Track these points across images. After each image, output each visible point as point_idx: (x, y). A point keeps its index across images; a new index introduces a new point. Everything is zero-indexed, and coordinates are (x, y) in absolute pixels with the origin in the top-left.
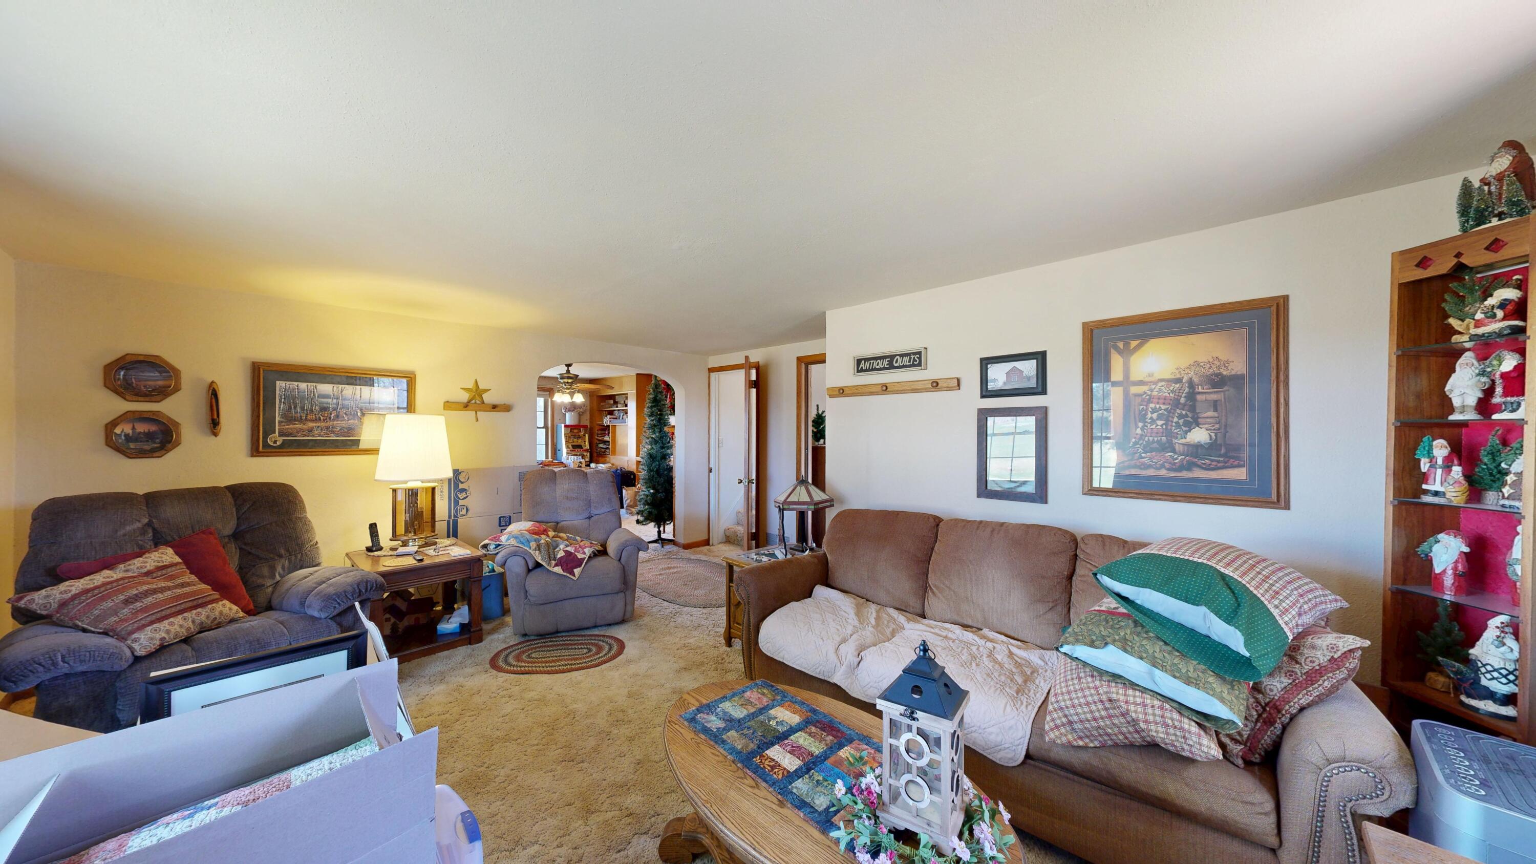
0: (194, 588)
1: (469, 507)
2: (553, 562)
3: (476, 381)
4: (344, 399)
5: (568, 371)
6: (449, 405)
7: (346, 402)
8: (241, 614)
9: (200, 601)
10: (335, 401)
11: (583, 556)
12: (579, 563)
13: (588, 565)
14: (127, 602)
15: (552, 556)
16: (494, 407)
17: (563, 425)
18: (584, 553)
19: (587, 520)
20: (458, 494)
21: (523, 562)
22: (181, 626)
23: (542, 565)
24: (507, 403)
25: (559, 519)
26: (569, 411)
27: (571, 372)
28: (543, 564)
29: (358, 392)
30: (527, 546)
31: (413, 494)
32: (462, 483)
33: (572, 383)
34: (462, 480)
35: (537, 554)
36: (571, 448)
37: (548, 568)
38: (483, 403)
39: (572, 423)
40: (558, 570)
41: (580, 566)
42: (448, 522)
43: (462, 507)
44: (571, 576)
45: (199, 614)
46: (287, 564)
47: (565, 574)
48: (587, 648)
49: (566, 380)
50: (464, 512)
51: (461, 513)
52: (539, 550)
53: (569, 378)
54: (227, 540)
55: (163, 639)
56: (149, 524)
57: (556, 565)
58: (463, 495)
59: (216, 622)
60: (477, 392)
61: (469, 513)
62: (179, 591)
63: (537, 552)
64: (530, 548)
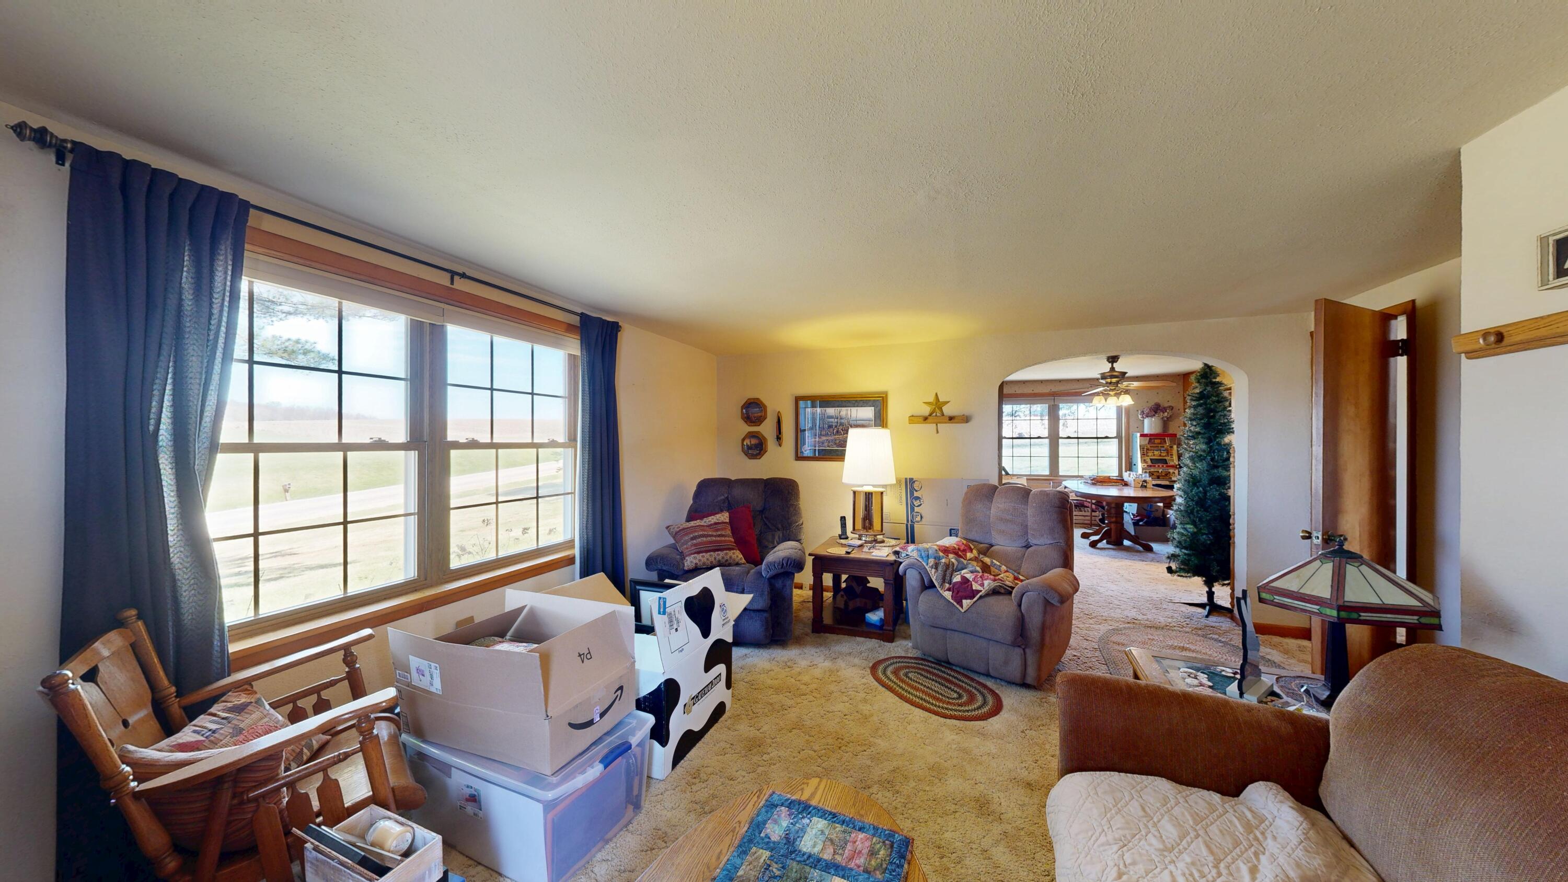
0: (727, 538)
1: (923, 515)
2: (947, 585)
3: (936, 394)
4: (841, 419)
5: (1112, 369)
6: (913, 419)
7: (843, 421)
8: (743, 561)
9: (721, 547)
10: (836, 420)
11: (979, 588)
12: (972, 594)
13: (980, 601)
14: (692, 539)
15: (948, 578)
16: (951, 419)
17: (1138, 435)
18: (982, 585)
19: (1024, 549)
20: (914, 501)
21: (918, 577)
22: (708, 559)
23: (936, 587)
24: (966, 414)
25: (993, 542)
26: (1147, 417)
27: (1116, 370)
28: (936, 584)
29: (849, 412)
30: (925, 562)
31: (868, 496)
32: (916, 491)
33: (1118, 383)
34: (916, 488)
35: (933, 573)
36: (1150, 463)
37: (939, 589)
38: (943, 415)
39: (1153, 432)
40: (948, 595)
41: (972, 597)
42: (907, 525)
43: (917, 514)
44: (958, 606)
45: (719, 555)
46: (781, 535)
47: (952, 601)
48: (958, 693)
49: (1109, 380)
50: (918, 518)
51: (917, 519)
52: (936, 568)
53: (1112, 377)
54: (758, 513)
55: (696, 564)
56: (727, 498)
57: (949, 590)
58: (916, 503)
59: (728, 562)
60: (938, 404)
61: (923, 519)
62: (718, 539)
63: (933, 570)
64: (927, 564)
